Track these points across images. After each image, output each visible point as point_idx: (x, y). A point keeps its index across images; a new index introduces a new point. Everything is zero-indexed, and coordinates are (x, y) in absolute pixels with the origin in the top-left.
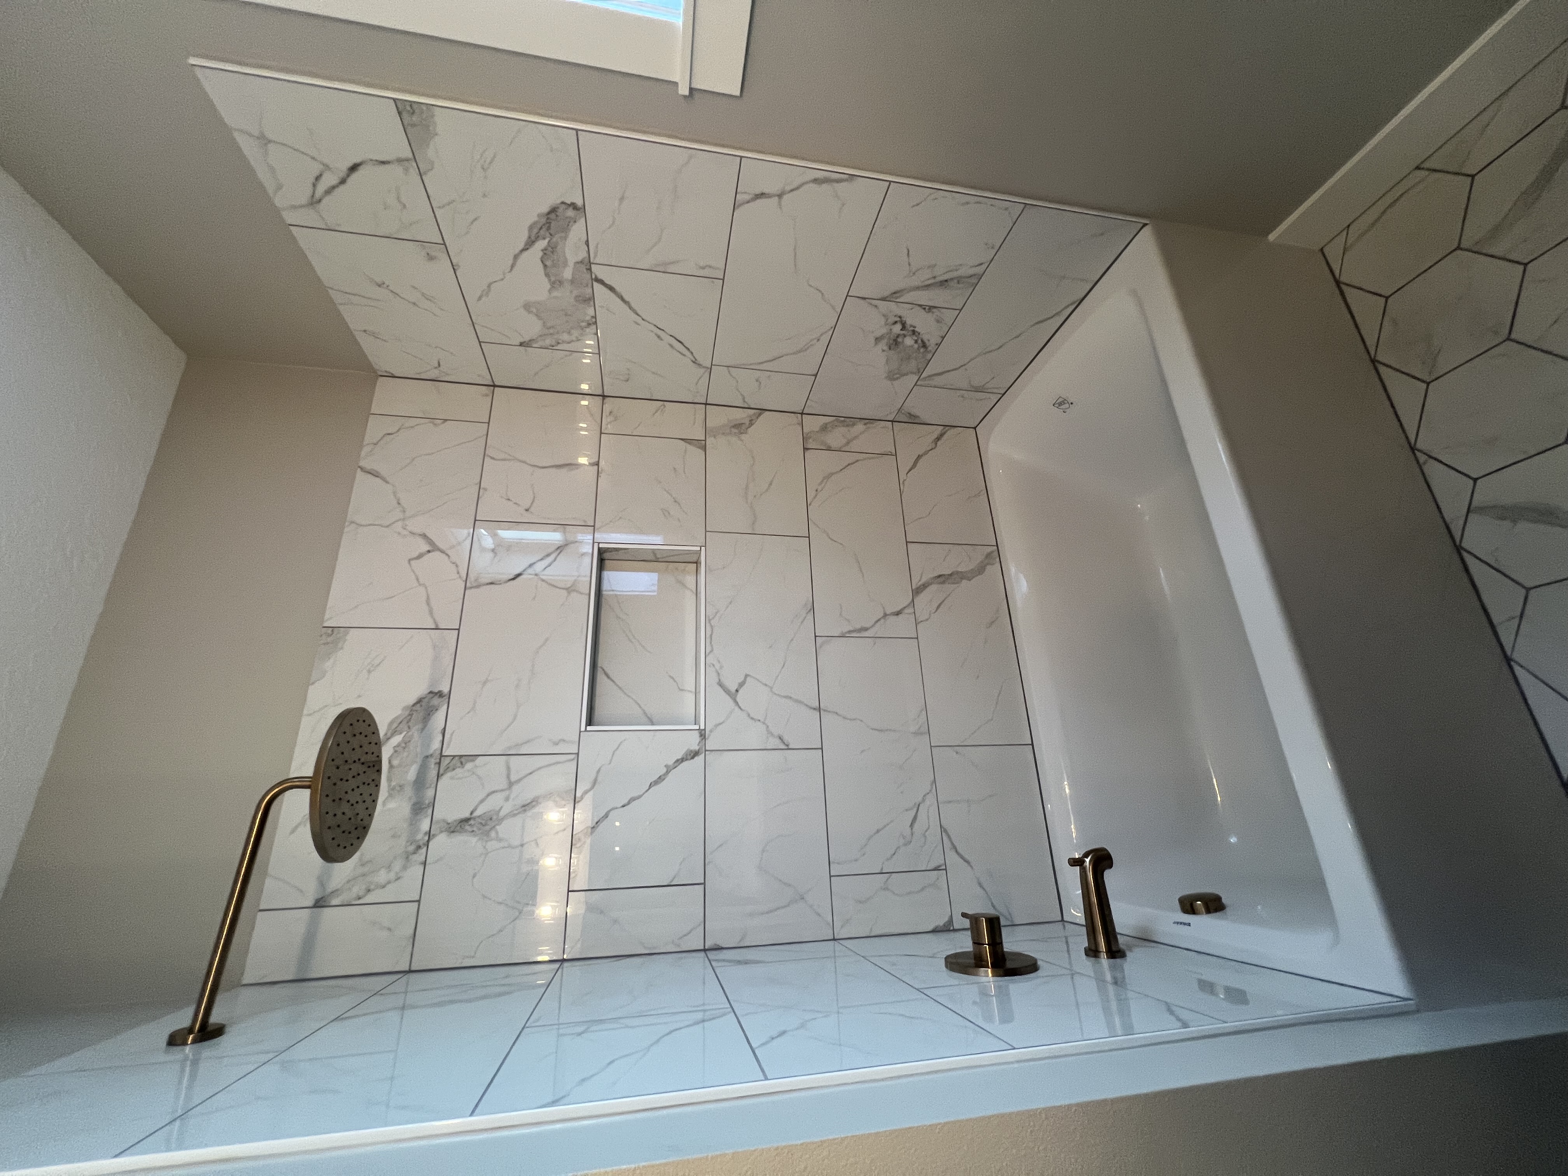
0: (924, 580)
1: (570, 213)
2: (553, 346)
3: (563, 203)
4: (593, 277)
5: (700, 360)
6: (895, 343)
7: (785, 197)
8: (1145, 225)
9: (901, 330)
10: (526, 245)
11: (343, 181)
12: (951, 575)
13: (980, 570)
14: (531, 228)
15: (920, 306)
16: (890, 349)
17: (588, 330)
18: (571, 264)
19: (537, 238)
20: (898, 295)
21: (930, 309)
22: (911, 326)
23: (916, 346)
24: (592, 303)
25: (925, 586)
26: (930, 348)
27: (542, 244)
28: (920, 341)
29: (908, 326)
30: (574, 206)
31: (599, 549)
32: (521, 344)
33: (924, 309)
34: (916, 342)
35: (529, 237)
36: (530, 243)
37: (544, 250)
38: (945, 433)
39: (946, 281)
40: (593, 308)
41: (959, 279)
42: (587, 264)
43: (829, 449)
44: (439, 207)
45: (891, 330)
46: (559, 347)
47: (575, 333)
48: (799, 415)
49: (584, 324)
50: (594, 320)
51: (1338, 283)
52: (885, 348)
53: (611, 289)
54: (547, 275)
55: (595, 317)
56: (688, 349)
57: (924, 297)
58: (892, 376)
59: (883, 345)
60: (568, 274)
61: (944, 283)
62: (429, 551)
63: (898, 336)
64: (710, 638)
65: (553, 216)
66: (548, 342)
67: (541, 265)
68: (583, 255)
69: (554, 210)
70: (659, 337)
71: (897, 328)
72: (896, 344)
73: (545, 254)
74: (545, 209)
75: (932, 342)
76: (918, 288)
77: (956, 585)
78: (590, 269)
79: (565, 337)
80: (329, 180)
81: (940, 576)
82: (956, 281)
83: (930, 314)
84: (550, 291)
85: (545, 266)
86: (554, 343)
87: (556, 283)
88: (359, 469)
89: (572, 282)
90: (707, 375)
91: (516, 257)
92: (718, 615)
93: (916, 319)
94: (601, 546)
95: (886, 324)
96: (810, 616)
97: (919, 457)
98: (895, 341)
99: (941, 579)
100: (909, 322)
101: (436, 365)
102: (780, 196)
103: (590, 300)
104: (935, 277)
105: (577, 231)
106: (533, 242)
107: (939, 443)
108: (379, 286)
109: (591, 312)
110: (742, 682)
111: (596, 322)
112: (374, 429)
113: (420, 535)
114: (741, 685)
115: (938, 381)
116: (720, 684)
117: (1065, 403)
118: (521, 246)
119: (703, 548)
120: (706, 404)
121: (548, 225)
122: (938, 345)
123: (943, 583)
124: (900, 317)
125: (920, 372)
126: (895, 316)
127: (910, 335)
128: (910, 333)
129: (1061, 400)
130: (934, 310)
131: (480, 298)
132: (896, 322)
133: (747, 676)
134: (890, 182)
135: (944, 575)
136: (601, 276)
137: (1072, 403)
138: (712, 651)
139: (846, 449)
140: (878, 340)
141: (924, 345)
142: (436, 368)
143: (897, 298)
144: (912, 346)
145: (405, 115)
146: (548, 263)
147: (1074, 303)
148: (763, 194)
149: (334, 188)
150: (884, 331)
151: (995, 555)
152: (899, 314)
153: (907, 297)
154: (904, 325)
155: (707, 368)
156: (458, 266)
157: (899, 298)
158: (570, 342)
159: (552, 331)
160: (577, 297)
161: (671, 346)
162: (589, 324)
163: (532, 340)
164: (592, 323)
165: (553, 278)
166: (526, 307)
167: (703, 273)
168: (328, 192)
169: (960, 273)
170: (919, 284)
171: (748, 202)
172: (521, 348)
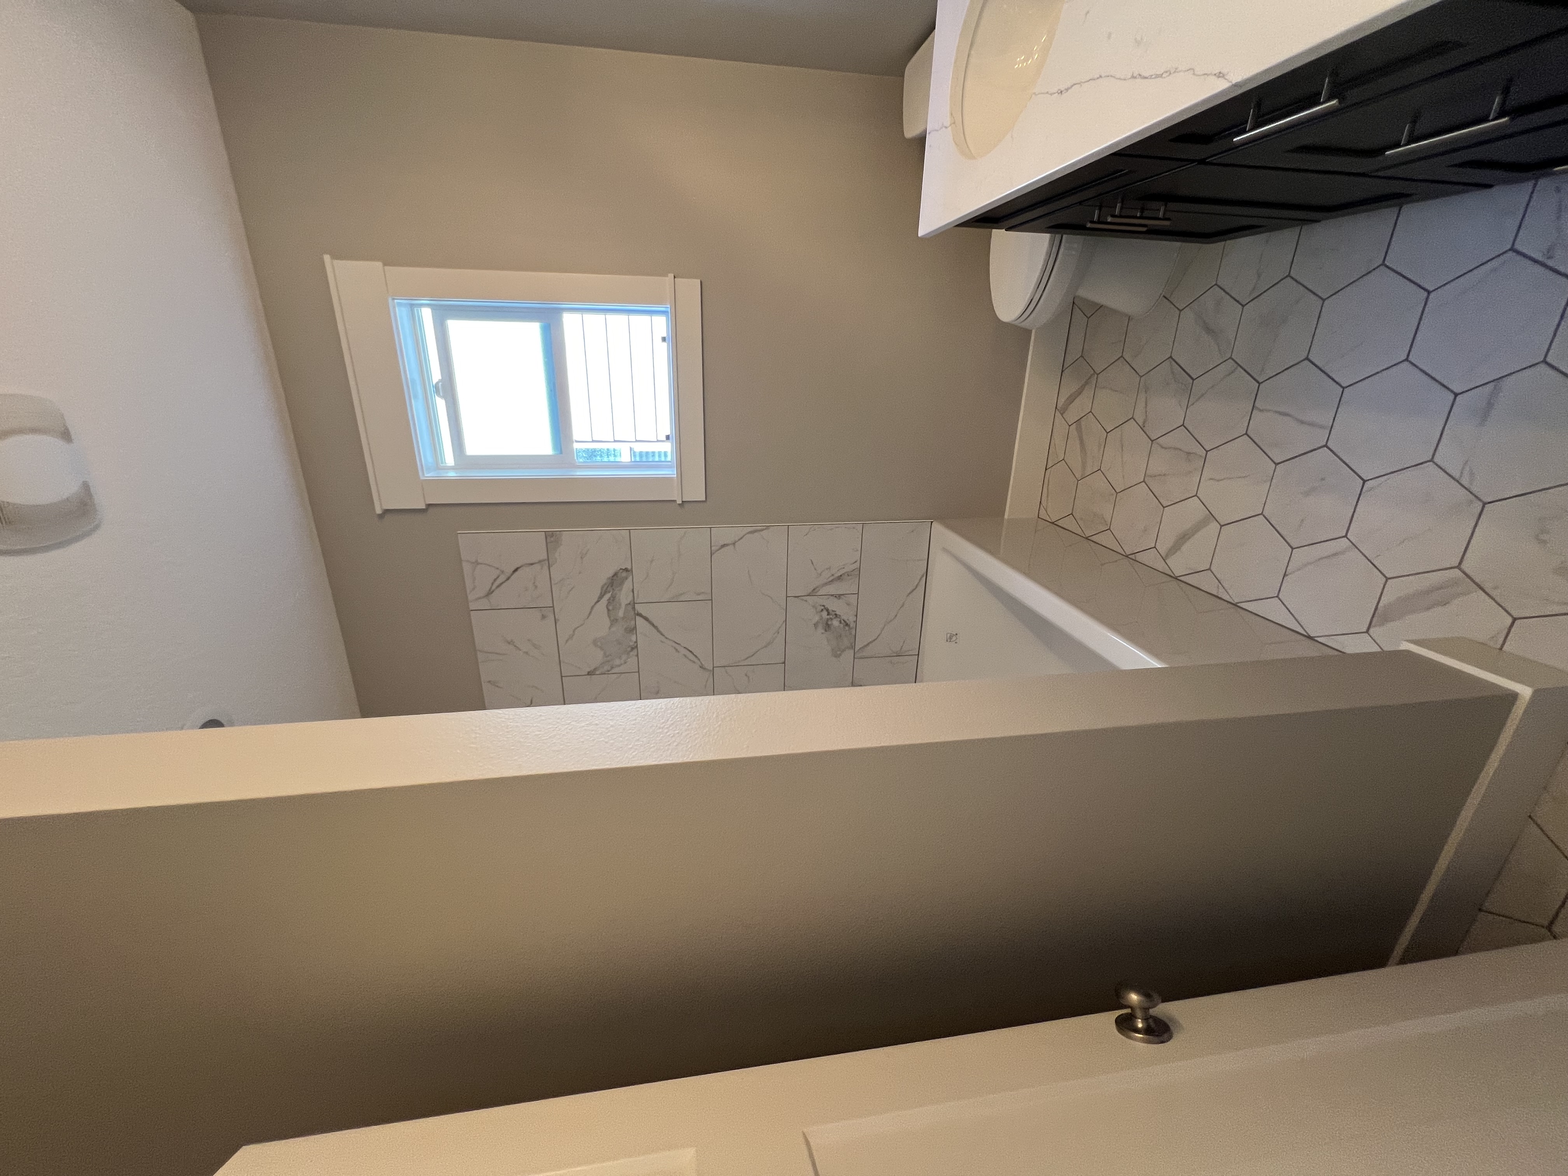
1: (624, 574)
2: (609, 671)
3: (621, 569)
4: (636, 612)
5: (706, 666)
6: (827, 627)
7: (736, 544)
8: (933, 521)
9: (828, 615)
10: (598, 598)
11: (508, 579)
14: (602, 587)
15: (832, 595)
16: (826, 631)
17: (631, 653)
18: (623, 606)
19: (605, 593)
20: (816, 590)
21: (839, 597)
22: (833, 611)
23: (842, 626)
24: (635, 631)
26: (851, 626)
27: (608, 596)
28: (842, 622)
29: (831, 612)
30: (626, 570)
32: (588, 674)
33: (836, 597)
34: (841, 623)
35: (601, 593)
36: (601, 597)
37: (609, 599)
39: (841, 576)
40: (635, 635)
42: (633, 604)
44: (555, 584)
45: (821, 616)
46: (613, 671)
47: (624, 657)
49: (628, 650)
50: (635, 645)
52: (823, 631)
53: (646, 619)
54: (609, 617)
55: (636, 642)
56: (696, 656)
57: (832, 589)
58: (836, 653)
59: (820, 630)
60: (621, 614)
61: (840, 578)
63: (828, 620)
65: (615, 578)
66: (606, 668)
67: (606, 611)
68: (630, 598)
69: (616, 574)
70: (676, 650)
71: (825, 613)
72: (829, 627)
73: (609, 602)
74: (611, 574)
75: (851, 620)
76: (826, 584)
78: (634, 608)
79: (617, 662)
80: (500, 579)
82: (847, 575)
83: (841, 600)
84: (610, 628)
85: (608, 610)
86: (609, 668)
87: (614, 621)
89: (624, 618)
90: (711, 675)
91: (592, 608)
93: (834, 605)
95: (817, 613)
98: (827, 624)
100: (830, 608)
102: (733, 544)
103: (633, 630)
104: (833, 575)
105: (627, 585)
106: (604, 596)
108: (509, 644)
109: (634, 639)
111: (637, 646)
117: (953, 637)
118: (596, 600)
121: (612, 584)
122: (856, 622)
124: (823, 606)
125: (853, 648)
126: (821, 605)
127: (835, 618)
128: (835, 616)
129: (949, 636)
130: (842, 597)
131: (567, 641)
132: (822, 610)
134: (788, 526)
136: (641, 612)
137: (956, 635)
140: (816, 625)
141: (847, 625)
143: (816, 593)
144: (839, 626)
145: (548, 539)
146: (610, 608)
147: (923, 577)
148: (725, 545)
149: (502, 583)
150: (817, 618)
153: (822, 591)
154: (827, 610)
155: (711, 671)
156: (558, 620)
157: (818, 591)
158: (619, 666)
159: (608, 659)
160: (626, 629)
161: (685, 656)
162: (633, 649)
163: (595, 669)
164: (635, 647)
165: (612, 618)
166: (595, 642)
167: (700, 598)
168: (498, 587)
169: (847, 569)
170: (826, 581)
171: (718, 550)
172: (589, 676)
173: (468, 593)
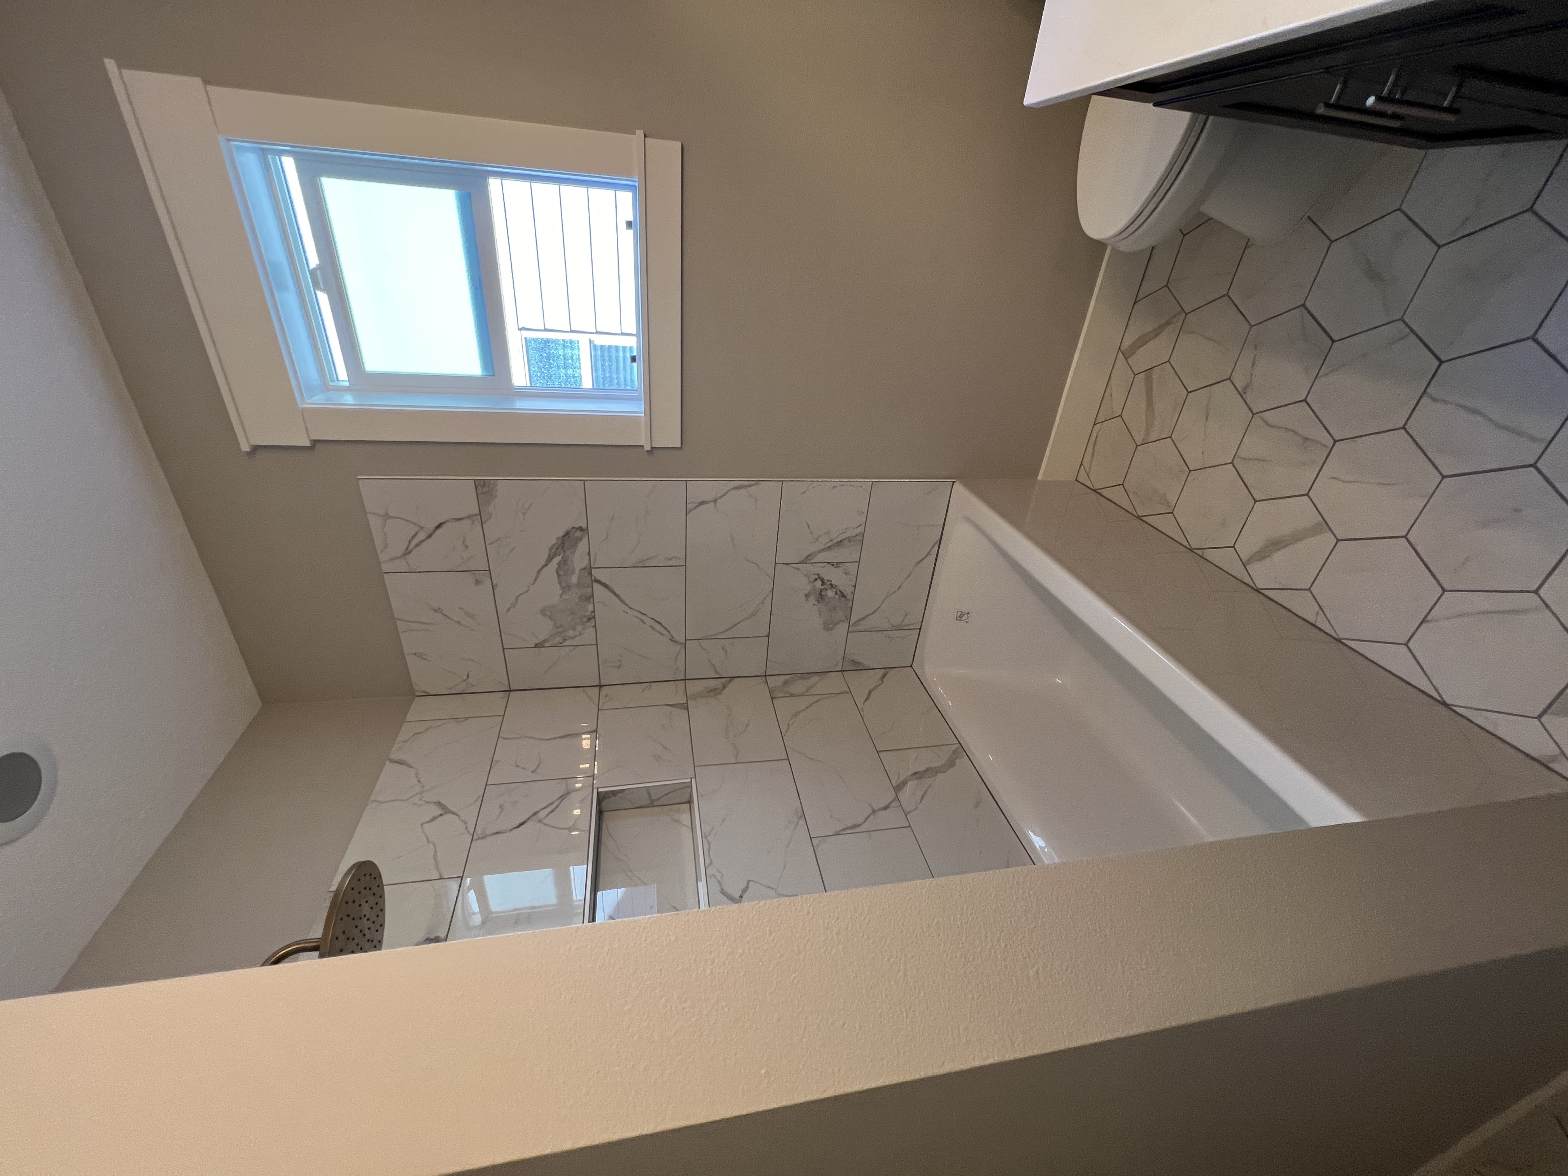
0: (902, 778)
1: (578, 534)
2: (561, 643)
3: (573, 528)
4: (593, 579)
5: (676, 638)
6: (821, 597)
7: (718, 502)
8: (955, 482)
9: (822, 585)
10: (546, 562)
11: (430, 536)
12: (926, 771)
13: (951, 763)
14: (551, 549)
15: (829, 563)
16: (819, 603)
17: (588, 624)
18: (577, 571)
19: (555, 555)
20: (810, 557)
21: (837, 565)
22: (828, 581)
23: (837, 597)
24: (592, 600)
25: (904, 783)
26: (848, 597)
27: (557, 559)
28: (839, 592)
29: (826, 581)
30: (581, 529)
31: (598, 793)
32: (536, 646)
33: (833, 565)
34: (836, 593)
35: (549, 556)
36: (550, 559)
37: (559, 563)
38: (887, 673)
39: (841, 541)
40: (592, 604)
41: (849, 539)
42: (589, 570)
43: (793, 695)
44: (490, 544)
45: (814, 586)
46: (566, 643)
47: (579, 628)
48: (764, 678)
49: (585, 620)
50: (593, 614)
51: (1095, 490)
52: (816, 603)
53: (606, 586)
54: (560, 583)
55: (594, 612)
56: (666, 629)
57: (830, 556)
58: (828, 627)
59: (812, 600)
60: (574, 579)
61: (839, 543)
62: (441, 815)
63: (821, 590)
64: (707, 852)
65: (566, 538)
66: (558, 639)
67: (556, 576)
68: (585, 563)
69: (567, 534)
70: (642, 621)
71: (818, 584)
72: (822, 598)
73: (559, 566)
74: (561, 534)
75: (848, 591)
76: (823, 550)
77: (933, 779)
78: (590, 574)
79: (571, 633)
80: (422, 535)
81: (916, 773)
82: (847, 541)
83: (838, 569)
84: (561, 596)
85: (559, 575)
86: (561, 641)
87: (566, 588)
88: (388, 760)
89: (578, 585)
90: (683, 649)
91: (539, 572)
92: (714, 832)
93: (830, 574)
94: (600, 790)
95: (810, 582)
96: (802, 822)
97: (870, 692)
98: (820, 594)
99: (917, 776)
100: (825, 578)
101: (465, 680)
102: (715, 501)
103: (590, 598)
104: (831, 540)
105: (582, 546)
106: (552, 559)
107: (885, 680)
108: (436, 611)
109: (590, 607)
110: (745, 888)
111: (595, 616)
112: (406, 732)
113: (435, 803)
114: (745, 890)
115: (864, 625)
116: (723, 892)
117: (963, 616)
118: (544, 563)
119: (693, 780)
120: (685, 680)
121: (563, 544)
122: (853, 593)
123: (920, 778)
124: (818, 575)
125: (848, 619)
126: (814, 574)
127: (830, 589)
128: (830, 586)
129: (960, 613)
130: (841, 565)
131: (509, 611)
132: (816, 580)
133: (749, 881)
134: (782, 482)
135: (919, 772)
136: (599, 577)
137: (968, 613)
138: (711, 863)
139: (807, 694)
140: (807, 596)
141: (843, 596)
142: (464, 683)
143: (810, 560)
144: (834, 598)
145: (479, 488)
146: (561, 573)
147: (936, 543)
148: (703, 502)
149: (423, 541)
150: (809, 588)
151: (961, 750)
152: (817, 572)
153: (818, 558)
154: (822, 580)
155: (682, 644)
156: (497, 585)
157: (813, 559)
158: (574, 637)
159: (560, 630)
160: (580, 597)
161: (652, 627)
162: (589, 619)
163: (545, 641)
164: (592, 618)
165: (564, 585)
166: (543, 612)
167: (671, 563)
168: (417, 545)
169: (848, 534)
170: (823, 547)
171: (695, 508)
172: (537, 649)
173: (379, 552)
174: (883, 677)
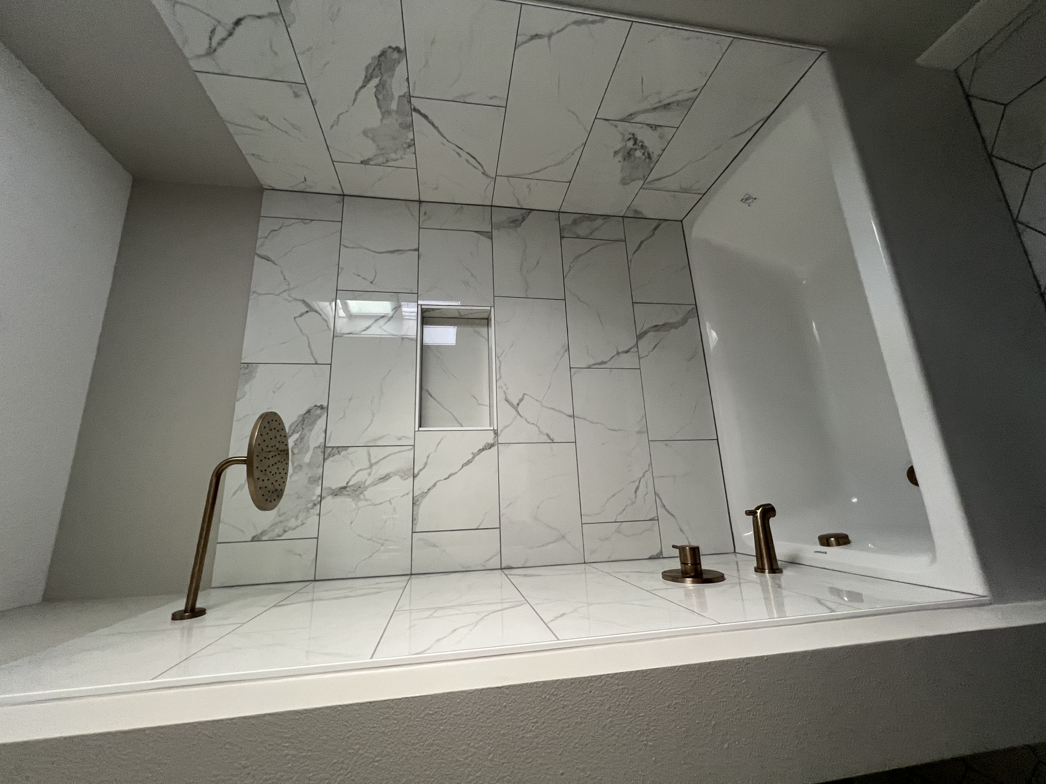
0: (644, 329)
1: (396, 55)
2: (384, 163)
3: (390, 47)
4: (412, 107)
5: (488, 172)
6: (629, 154)
7: (553, 38)
8: (823, 53)
9: (634, 145)
10: (364, 82)
11: (231, 34)
12: (664, 325)
13: (684, 322)
14: (367, 68)
15: (648, 125)
16: (624, 159)
17: (408, 150)
18: (396, 97)
19: (372, 77)
20: (632, 117)
21: (655, 127)
22: (641, 142)
23: (643, 157)
24: (411, 128)
25: (645, 333)
26: (653, 159)
27: (375, 81)
28: (646, 154)
29: (638, 142)
30: (397, 49)
31: (422, 308)
32: (362, 162)
33: (652, 127)
34: (644, 154)
35: (366, 77)
36: (367, 80)
37: (377, 87)
38: (660, 224)
39: (669, 104)
40: (412, 133)
41: (678, 103)
42: (408, 97)
43: (578, 237)
44: (301, 54)
45: (626, 145)
46: (388, 164)
47: (400, 152)
48: (558, 213)
49: (405, 146)
50: (413, 142)
51: (967, 97)
52: (622, 160)
53: (425, 117)
54: (379, 107)
55: (414, 140)
57: (651, 118)
58: (624, 182)
59: (619, 157)
60: (394, 106)
61: (667, 106)
62: (307, 312)
63: (631, 149)
64: (499, 369)
65: (382, 58)
66: (381, 160)
67: (375, 99)
68: (404, 89)
69: (383, 53)
70: (458, 154)
71: (630, 144)
72: (629, 156)
73: (377, 90)
74: (377, 53)
75: (655, 154)
76: (647, 111)
77: (667, 333)
78: (410, 101)
79: (393, 156)
80: (221, 33)
81: (656, 326)
82: (676, 104)
83: (655, 131)
84: (381, 120)
85: (378, 100)
86: (384, 161)
87: (386, 113)
88: (256, 256)
89: (397, 112)
90: (493, 183)
91: (357, 93)
92: (504, 354)
93: (645, 135)
95: (623, 140)
96: (567, 353)
97: (642, 243)
99: (656, 328)
100: (639, 138)
101: (303, 180)
102: (550, 36)
103: (410, 126)
104: (660, 102)
105: (400, 70)
106: (369, 80)
107: (656, 232)
108: (261, 119)
109: (410, 136)
110: (521, 399)
111: (414, 144)
112: (264, 226)
113: (300, 300)
114: (521, 400)
115: (657, 185)
116: (507, 400)
117: (750, 199)
118: (360, 84)
119: (492, 308)
120: (491, 206)
121: (379, 65)
122: (660, 156)
123: (659, 330)
124: (633, 135)
125: (645, 178)
126: (630, 134)
127: (639, 149)
128: (640, 147)
129: (747, 196)
130: (658, 128)
131: (332, 126)
132: (630, 139)
133: (524, 394)
134: (632, 21)
135: (659, 325)
136: (418, 107)
137: (755, 199)
138: (501, 378)
139: (590, 237)
140: (616, 153)
141: (649, 157)
142: (303, 182)
143: (631, 119)
144: (640, 158)
146: (380, 97)
147: (764, 118)
148: (537, 35)
149: (224, 39)
150: (621, 146)
151: (695, 311)
152: (633, 132)
153: (639, 118)
154: (635, 140)
155: (492, 178)
156: (316, 102)
157: (633, 119)
158: (396, 160)
159: (382, 151)
160: (400, 124)
161: (467, 161)
162: (409, 146)
163: (369, 159)
164: (412, 144)
165: (383, 110)
166: (365, 133)
167: (491, 102)
168: (220, 44)
169: (680, 97)
170: (649, 107)
171: (526, 42)
172: (362, 165)
173: (180, 45)
174: (656, 228)
